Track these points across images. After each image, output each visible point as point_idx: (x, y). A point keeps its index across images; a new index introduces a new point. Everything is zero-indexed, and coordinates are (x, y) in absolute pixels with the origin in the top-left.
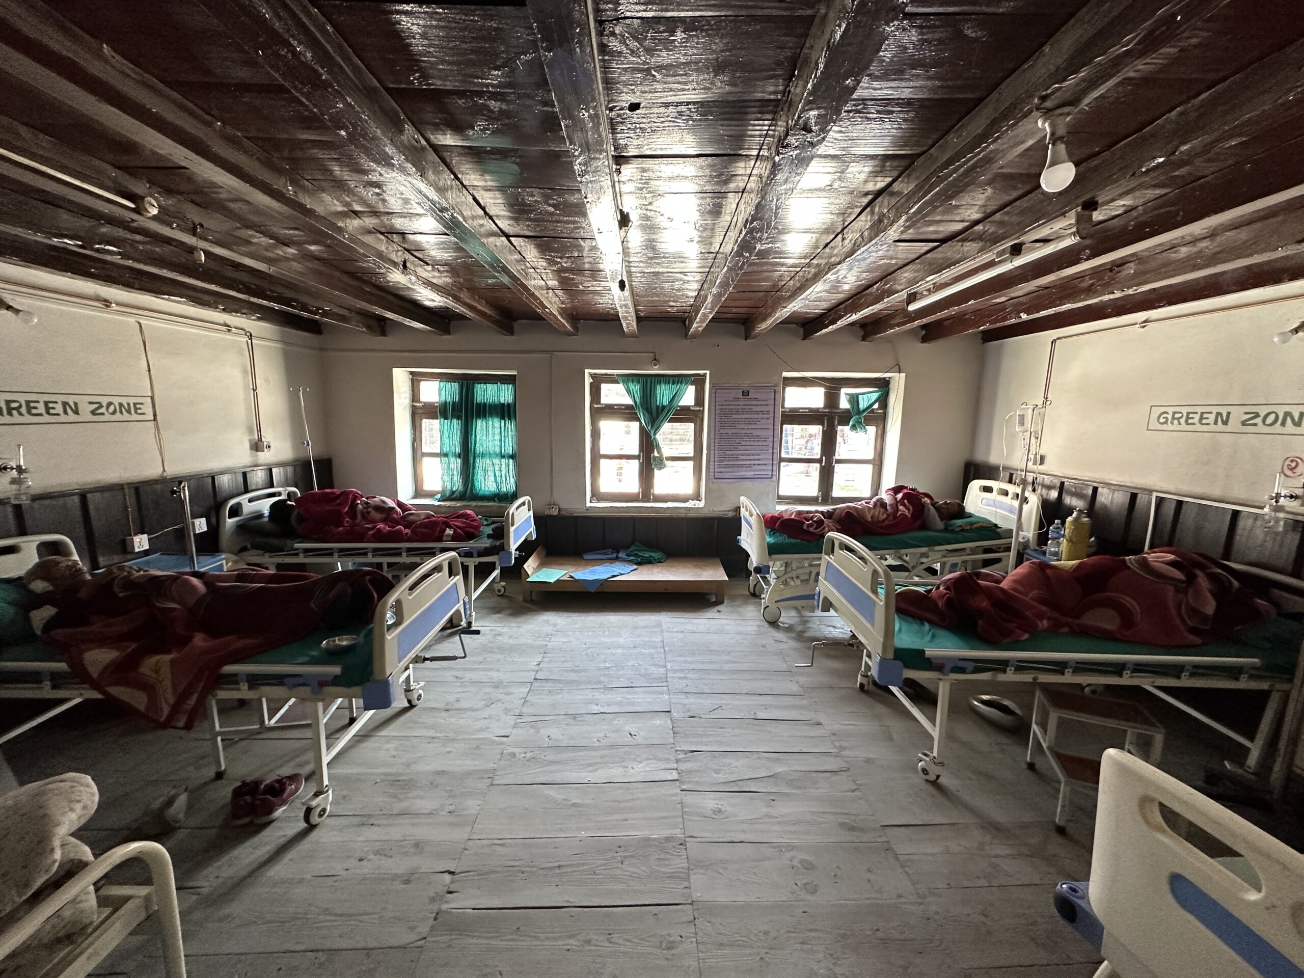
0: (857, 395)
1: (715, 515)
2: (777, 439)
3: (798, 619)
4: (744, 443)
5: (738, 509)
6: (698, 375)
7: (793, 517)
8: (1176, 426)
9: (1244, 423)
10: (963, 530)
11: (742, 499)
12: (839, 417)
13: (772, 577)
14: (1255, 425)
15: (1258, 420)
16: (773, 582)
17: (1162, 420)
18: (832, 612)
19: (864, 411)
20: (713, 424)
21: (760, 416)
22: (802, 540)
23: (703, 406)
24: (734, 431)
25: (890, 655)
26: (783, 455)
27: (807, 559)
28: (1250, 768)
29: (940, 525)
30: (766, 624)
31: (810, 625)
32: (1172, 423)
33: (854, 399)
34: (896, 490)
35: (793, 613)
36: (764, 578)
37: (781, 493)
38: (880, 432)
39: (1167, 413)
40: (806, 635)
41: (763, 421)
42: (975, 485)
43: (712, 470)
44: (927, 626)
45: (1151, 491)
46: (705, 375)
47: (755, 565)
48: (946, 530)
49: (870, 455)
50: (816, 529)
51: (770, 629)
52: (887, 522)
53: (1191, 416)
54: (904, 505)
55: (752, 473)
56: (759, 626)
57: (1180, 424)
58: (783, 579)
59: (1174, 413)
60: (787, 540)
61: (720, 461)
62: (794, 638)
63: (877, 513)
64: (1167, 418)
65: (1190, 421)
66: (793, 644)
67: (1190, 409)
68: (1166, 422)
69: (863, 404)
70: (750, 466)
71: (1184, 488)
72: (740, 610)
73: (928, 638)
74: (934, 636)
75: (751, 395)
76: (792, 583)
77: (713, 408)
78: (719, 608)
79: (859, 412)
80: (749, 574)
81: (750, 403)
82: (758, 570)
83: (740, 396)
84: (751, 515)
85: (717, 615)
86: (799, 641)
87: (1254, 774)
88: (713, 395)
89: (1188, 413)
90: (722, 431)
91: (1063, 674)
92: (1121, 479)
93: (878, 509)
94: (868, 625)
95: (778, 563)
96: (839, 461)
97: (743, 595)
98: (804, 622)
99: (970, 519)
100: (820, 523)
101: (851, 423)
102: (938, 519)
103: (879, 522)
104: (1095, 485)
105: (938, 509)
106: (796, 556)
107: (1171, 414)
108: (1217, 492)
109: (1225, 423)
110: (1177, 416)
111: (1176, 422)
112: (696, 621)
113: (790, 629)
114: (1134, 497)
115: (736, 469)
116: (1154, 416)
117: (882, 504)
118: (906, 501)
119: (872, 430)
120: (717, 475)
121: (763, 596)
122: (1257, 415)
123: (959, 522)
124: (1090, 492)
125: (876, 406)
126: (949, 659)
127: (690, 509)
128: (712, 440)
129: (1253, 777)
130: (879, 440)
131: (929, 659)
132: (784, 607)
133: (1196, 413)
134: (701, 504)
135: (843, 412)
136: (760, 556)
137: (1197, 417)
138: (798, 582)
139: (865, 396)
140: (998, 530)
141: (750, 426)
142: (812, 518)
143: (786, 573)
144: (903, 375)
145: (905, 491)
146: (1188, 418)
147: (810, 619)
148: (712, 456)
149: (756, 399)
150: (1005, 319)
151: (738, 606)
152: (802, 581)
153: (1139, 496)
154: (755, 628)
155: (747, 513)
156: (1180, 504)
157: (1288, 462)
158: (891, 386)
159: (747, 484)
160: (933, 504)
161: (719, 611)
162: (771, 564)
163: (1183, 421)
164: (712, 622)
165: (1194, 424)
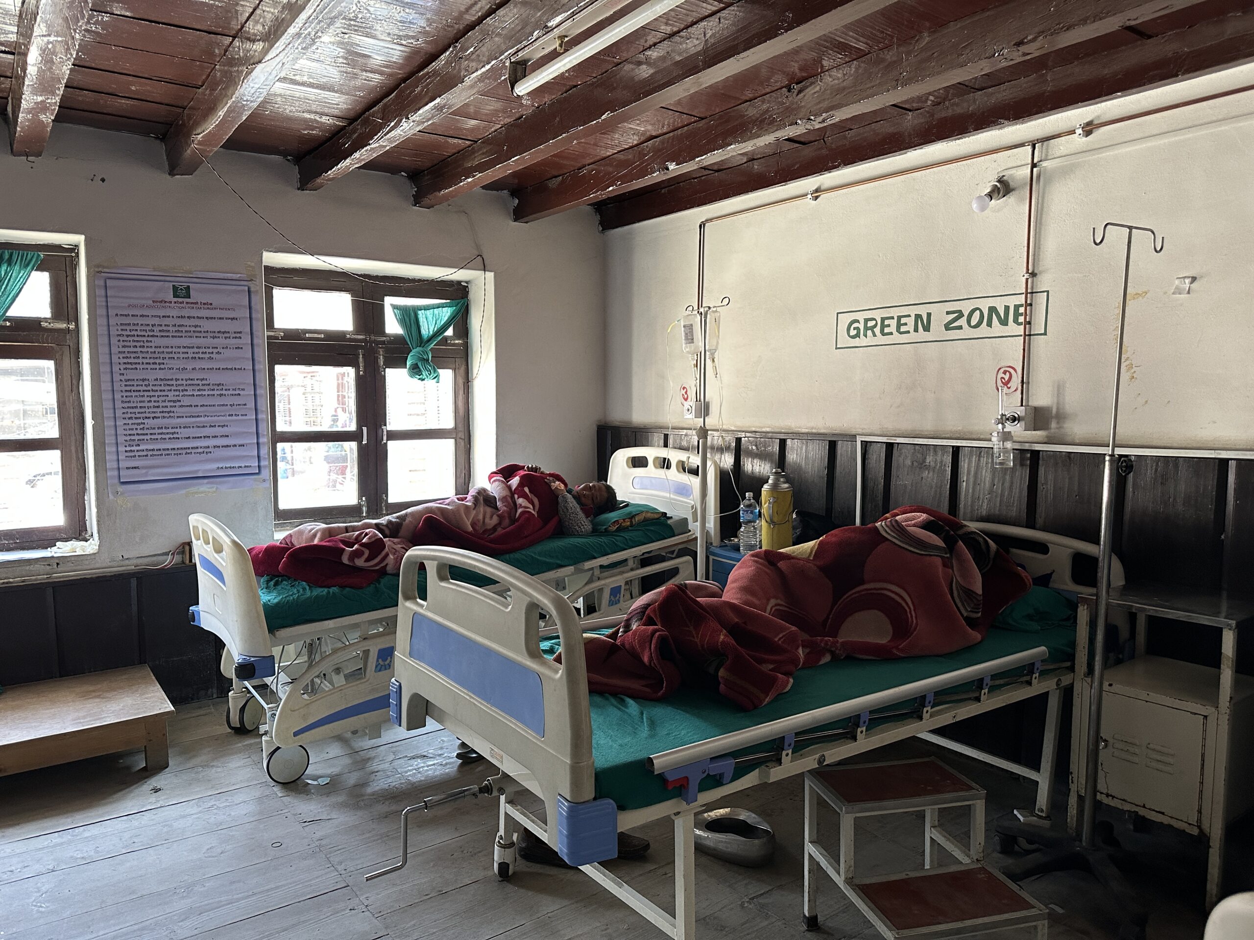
0: (416, 310)
1: (130, 567)
2: (263, 392)
3: (347, 761)
4: (186, 401)
5: (186, 548)
6: (58, 248)
7: (316, 542)
8: (869, 340)
9: (947, 327)
10: (621, 529)
11: (195, 519)
12: (387, 350)
13: (279, 683)
14: (960, 328)
15: (963, 322)
16: (283, 693)
17: (853, 332)
18: (431, 724)
19: (430, 339)
20: (104, 358)
21: (220, 341)
22: (342, 587)
23: (77, 320)
24: (160, 375)
25: (589, 792)
26: (281, 427)
27: (356, 626)
28: (1042, 811)
29: (586, 525)
30: (277, 790)
31: (375, 766)
32: (866, 336)
33: (409, 318)
34: (507, 472)
35: (335, 750)
36: (263, 688)
37: (283, 505)
38: (461, 381)
39: (858, 321)
40: (369, 790)
41: (227, 353)
42: (620, 458)
43: (111, 464)
44: (633, 706)
45: (853, 437)
46: (74, 249)
47: (237, 658)
48: (596, 531)
49: (448, 423)
50: (367, 560)
51: (287, 799)
52: (500, 531)
53: (887, 322)
54: (525, 496)
55: (215, 466)
56: (260, 800)
57: (874, 335)
58: (306, 680)
59: (866, 321)
60: (308, 593)
61: (130, 443)
62: (343, 805)
63: (481, 517)
64: (858, 329)
65: (886, 330)
66: (343, 819)
67: (885, 313)
68: (857, 335)
69: (428, 327)
70: (207, 451)
71: (890, 425)
72: (212, 772)
73: (644, 731)
74: (652, 724)
75: (195, 296)
76: (326, 686)
77: (102, 321)
78: (154, 782)
79: (422, 342)
80: (225, 685)
81: (194, 313)
82: (246, 670)
83: (170, 296)
84: (219, 550)
85: (152, 800)
86: (356, 807)
87: (1047, 818)
88: (101, 292)
89: (883, 320)
90: (131, 375)
91: (854, 738)
92: (812, 424)
93: (482, 509)
94: (530, 734)
95: (291, 649)
96: (395, 435)
97: (216, 738)
98: (361, 761)
99: (628, 509)
100: (376, 547)
101: (408, 363)
102: (581, 515)
103: (485, 531)
104: (782, 437)
105: (577, 497)
106: (330, 624)
107: (862, 322)
108: (928, 426)
109: (927, 329)
110: (871, 324)
111: (869, 333)
112: (94, 830)
113: (332, 786)
114: (833, 445)
115: (173, 459)
116: (843, 327)
117: (484, 498)
118: (526, 489)
119: (446, 375)
120: (126, 476)
121: (263, 728)
122: (960, 314)
123: (613, 516)
124: (776, 448)
125: (450, 332)
126: (693, 764)
127: (60, 561)
128: (107, 396)
129: (1046, 823)
130: (461, 392)
131: (661, 776)
132: (316, 742)
133: (893, 318)
134: (90, 547)
135: (390, 342)
136: (250, 637)
137: (893, 323)
138: (339, 680)
139: (429, 313)
140: (669, 522)
141: (198, 365)
142: (358, 540)
143: (311, 665)
144: (490, 275)
145: (522, 473)
146: (883, 326)
147: (372, 753)
148: (109, 431)
149: (208, 305)
150: (643, 173)
151: (205, 766)
152: (346, 677)
153: (840, 443)
154: (251, 808)
155: (210, 548)
156: (890, 446)
157: (1001, 375)
158: (471, 296)
159: (204, 487)
160: (570, 492)
161: (156, 790)
162: (276, 651)
163: (877, 330)
164: (136, 821)
165: (891, 334)
